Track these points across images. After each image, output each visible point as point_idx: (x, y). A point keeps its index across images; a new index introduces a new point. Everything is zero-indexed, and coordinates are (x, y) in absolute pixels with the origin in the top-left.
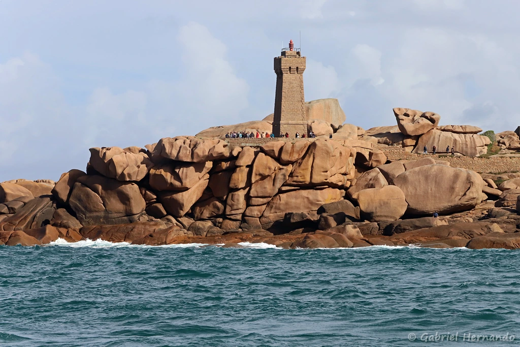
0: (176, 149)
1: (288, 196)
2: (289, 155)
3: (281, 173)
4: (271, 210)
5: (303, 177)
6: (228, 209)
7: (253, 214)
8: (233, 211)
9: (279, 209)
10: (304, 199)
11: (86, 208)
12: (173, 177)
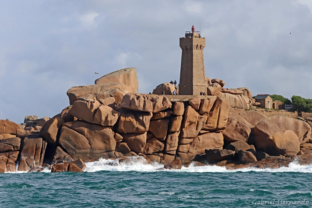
0: (142, 103)
1: (203, 137)
2: (207, 108)
3: (202, 121)
4: (193, 147)
5: (213, 124)
6: (168, 146)
7: (184, 150)
8: (171, 148)
9: (199, 147)
10: (212, 139)
11: (75, 146)
12: (138, 123)
